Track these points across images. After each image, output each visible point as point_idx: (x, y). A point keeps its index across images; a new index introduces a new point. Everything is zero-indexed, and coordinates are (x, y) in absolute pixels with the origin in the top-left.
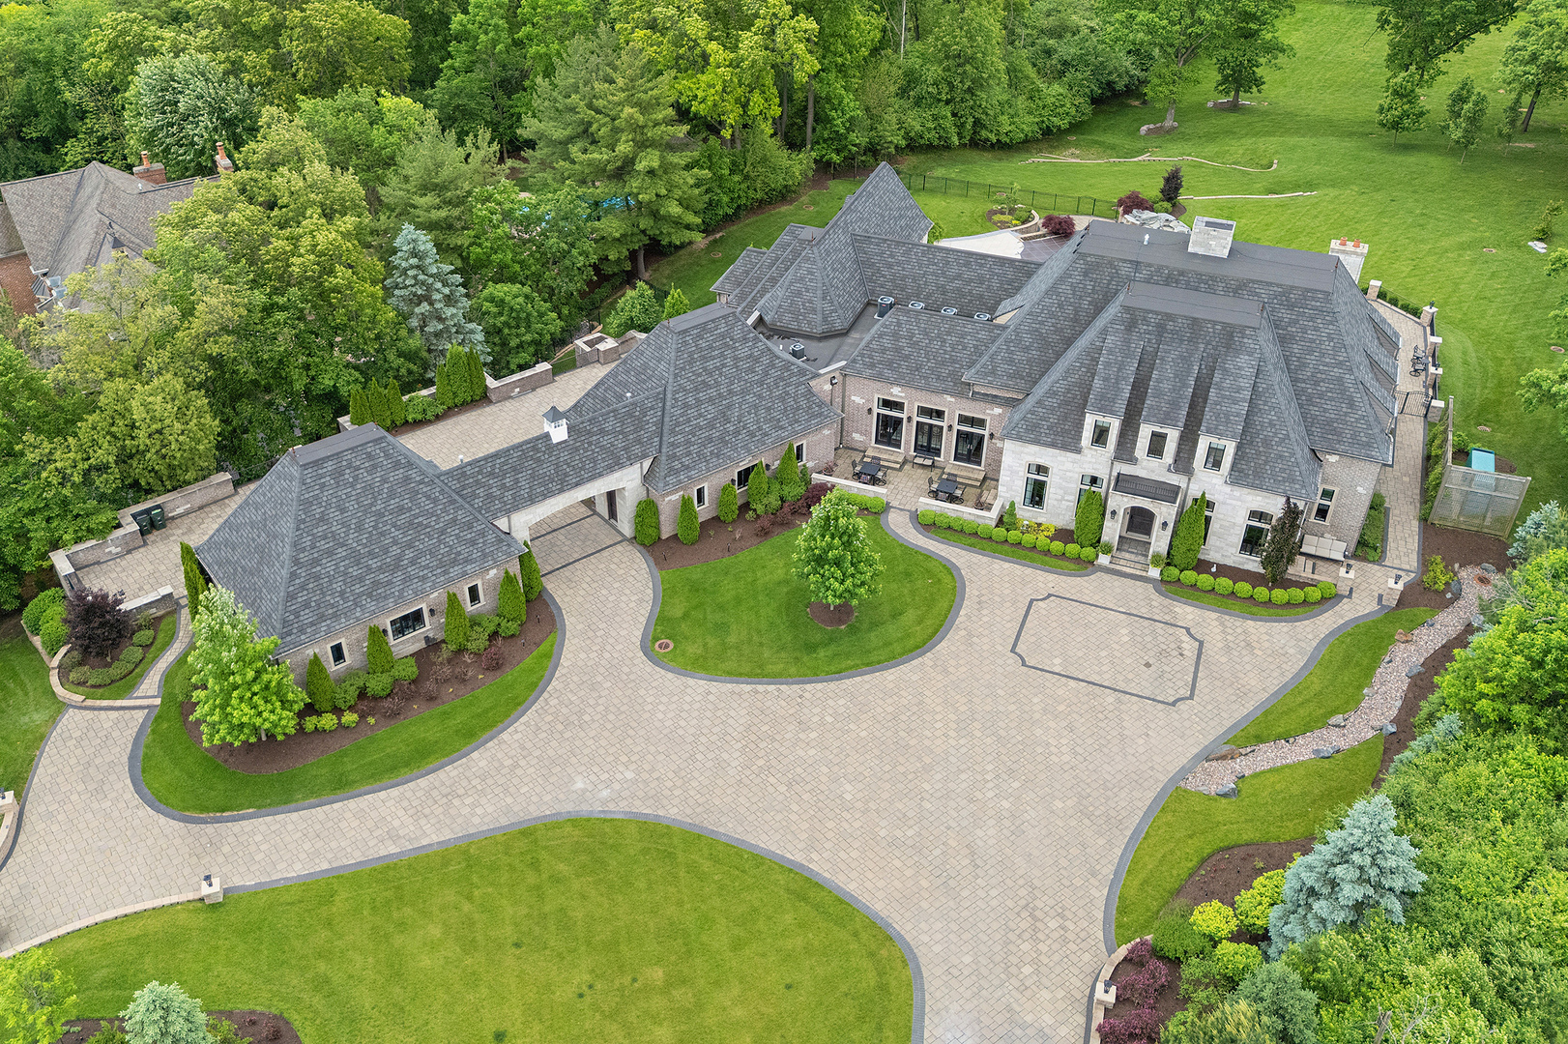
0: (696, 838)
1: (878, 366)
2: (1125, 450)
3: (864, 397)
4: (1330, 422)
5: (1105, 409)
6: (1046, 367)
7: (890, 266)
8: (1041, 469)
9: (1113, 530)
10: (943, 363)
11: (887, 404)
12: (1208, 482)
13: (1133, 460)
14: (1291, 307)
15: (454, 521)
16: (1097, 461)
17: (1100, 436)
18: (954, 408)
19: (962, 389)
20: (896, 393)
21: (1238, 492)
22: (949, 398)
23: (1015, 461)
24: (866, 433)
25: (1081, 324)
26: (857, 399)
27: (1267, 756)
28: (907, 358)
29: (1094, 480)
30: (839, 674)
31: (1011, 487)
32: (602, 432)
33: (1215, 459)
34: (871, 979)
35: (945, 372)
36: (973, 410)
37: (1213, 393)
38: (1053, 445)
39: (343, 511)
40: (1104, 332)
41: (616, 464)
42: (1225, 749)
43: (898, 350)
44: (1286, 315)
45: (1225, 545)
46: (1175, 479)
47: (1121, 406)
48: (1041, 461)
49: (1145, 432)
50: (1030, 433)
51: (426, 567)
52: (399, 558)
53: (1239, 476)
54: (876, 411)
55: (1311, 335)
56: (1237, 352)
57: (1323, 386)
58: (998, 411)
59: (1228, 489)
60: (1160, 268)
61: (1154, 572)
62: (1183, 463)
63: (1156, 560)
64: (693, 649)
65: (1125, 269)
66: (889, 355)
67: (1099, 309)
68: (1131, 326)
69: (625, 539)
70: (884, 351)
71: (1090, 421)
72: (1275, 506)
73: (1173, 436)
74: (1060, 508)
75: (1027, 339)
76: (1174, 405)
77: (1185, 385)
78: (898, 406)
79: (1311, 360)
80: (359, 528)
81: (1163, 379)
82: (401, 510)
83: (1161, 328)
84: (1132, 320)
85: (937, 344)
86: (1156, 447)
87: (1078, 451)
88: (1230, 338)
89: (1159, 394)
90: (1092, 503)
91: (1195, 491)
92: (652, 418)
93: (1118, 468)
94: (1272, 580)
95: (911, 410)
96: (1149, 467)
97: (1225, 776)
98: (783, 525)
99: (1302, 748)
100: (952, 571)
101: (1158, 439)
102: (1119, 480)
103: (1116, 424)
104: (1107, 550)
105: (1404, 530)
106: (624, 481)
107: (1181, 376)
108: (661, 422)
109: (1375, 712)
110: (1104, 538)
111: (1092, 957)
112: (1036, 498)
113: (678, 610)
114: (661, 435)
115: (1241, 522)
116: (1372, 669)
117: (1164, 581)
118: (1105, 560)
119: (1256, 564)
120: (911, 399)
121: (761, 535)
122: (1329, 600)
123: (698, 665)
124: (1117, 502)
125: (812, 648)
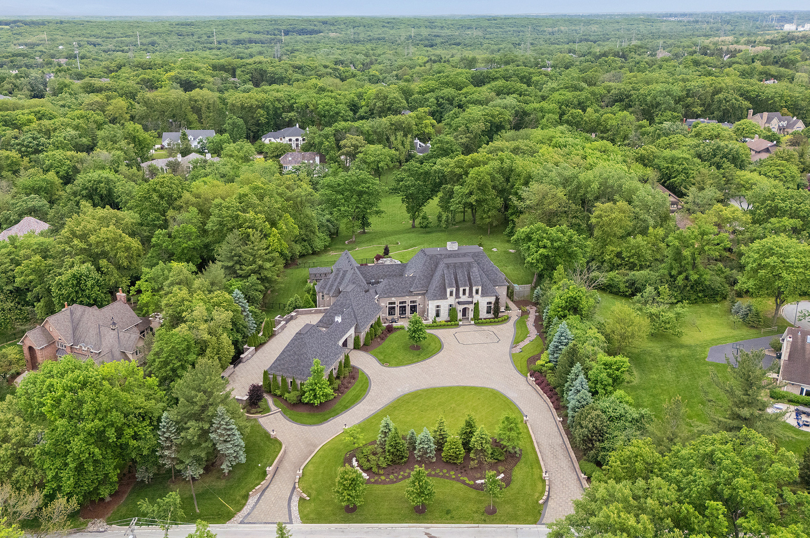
0: (434, 389)
1: (387, 293)
2: (457, 296)
3: (384, 303)
4: (494, 279)
5: (451, 286)
6: (429, 283)
8: (438, 306)
9: (460, 315)
10: (403, 289)
11: (390, 303)
12: (477, 298)
13: (460, 298)
14: (477, 256)
16: (451, 300)
17: (451, 294)
18: (408, 299)
19: (410, 293)
20: (393, 299)
21: (484, 298)
22: (407, 297)
23: (432, 306)
24: (386, 314)
25: (434, 271)
26: (383, 304)
27: (522, 345)
28: (394, 290)
29: (451, 305)
30: (429, 357)
31: (432, 313)
33: (477, 292)
34: (491, 394)
35: (405, 291)
36: (413, 299)
37: (472, 277)
38: (441, 299)
40: (442, 270)
41: (350, 328)
42: (514, 345)
43: (391, 288)
44: (477, 258)
45: (483, 314)
46: (470, 300)
47: (455, 285)
48: (438, 304)
49: (461, 289)
50: (435, 298)
53: (483, 295)
54: (388, 306)
55: (483, 261)
56: (472, 267)
57: (490, 272)
58: (420, 297)
59: (481, 298)
60: (445, 254)
61: (473, 322)
62: (471, 295)
63: (472, 319)
64: (394, 362)
65: (439, 256)
66: (389, 290)
67: (436, 266)
68: (448, 267)
69: (352, 350)
71: (448, 290)
72: (492, 299)
73: (467, 289)
74: (444, 316)
75: (422, 277)
76: (465, 282)
77: (465, 277)
78: (394, 303)
79: (485, 267)
81: (460, 277)
83: (455, 266)
84: (448, 266)
85: (400, 285)
86: (464, 293)
87: (447, 299)
88: (469, 264)
89: (461, 281)
90: (452, 311)
91: (475, 301)
92: (352, 314)
93: (457, 300)
94: (496, 316)
95: (397, 303)
96: (464, 298)
97: (517, 350)
98: (386, 336)
99: (527, 341)
100: (432, 334)
101: (464, 290)
102: (459, 303)
103: (454, 289)
104: (460, 320)
105: (512, 305)
106: (352, 332)
107: (464, 275)
108: (355, 315)
109: (533, 333)
110: (459, 318)
111: (524, 379)
112: (438, 315)
113: (382, 357)
114: (356, 318)
115: (486, 306)
116: (526, 327)
117: (475, 324)
118: (461, 323)
119: (491, 316)
120: (397, 300)
121: (383, 339)
122: (508, 318)
123: (398, 365)
124: (461, 308)
125: (419, 355)
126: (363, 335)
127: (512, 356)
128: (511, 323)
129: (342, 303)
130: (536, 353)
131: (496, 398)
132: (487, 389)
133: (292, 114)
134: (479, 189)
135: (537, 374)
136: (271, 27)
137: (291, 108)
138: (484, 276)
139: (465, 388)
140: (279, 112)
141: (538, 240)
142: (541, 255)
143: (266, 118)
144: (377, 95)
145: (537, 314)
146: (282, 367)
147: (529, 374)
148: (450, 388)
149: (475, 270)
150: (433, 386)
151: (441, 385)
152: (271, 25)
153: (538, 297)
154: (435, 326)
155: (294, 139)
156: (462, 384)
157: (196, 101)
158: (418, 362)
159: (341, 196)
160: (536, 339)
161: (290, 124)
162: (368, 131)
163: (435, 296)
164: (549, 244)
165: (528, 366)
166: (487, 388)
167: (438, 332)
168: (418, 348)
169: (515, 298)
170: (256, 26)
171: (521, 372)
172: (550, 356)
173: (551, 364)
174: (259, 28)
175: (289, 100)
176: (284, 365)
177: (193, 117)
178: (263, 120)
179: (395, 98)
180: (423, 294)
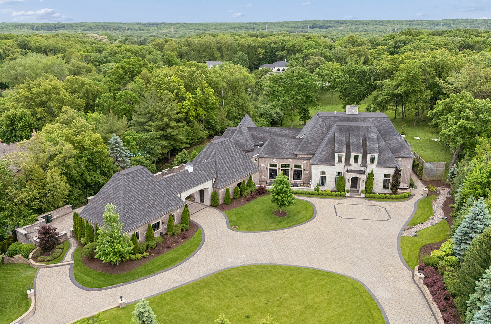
0: (275, 266)
1: (269, 154)
2: (347, 163)
3: (265, 164)
4: (397, 150)
5: (340, 151)
6: (317, 147)
7: (259, 134)
8: (323, 173)
9: (348, 186)
10: (287, 150)
11: (271, 165)
12: (371, 168)
13: (350, 165)
14: (379, 122)
15: (167, 193)
16: (340, 167)
17: (340, 160)
18: (292, 163)
19: (295, 156)
20: (275, 161)
21: (380, 169)
22: (291, 160)
23: (316, 171)
24: (266, 176)
25: (324, 134)
26: (263, 165)
27: (419, 227)
28: (276, 151)
29: (339, 173)
30: (291, 226)
31: (315, 180)
32: (201, 170)
33: (372, 160)
34: (350, 287)
35: (288, 153)
36: (298, 163)
37: (367, 143)
38: (327, 165)
39: (136, 189)
40: (334, 133)
41: (206, 180)
42: (408, 227)
43: (273, 149)
44: (378, 125)
45: (378, 187)
46: (363, 169)
47: (345, 150)
48: (323, 170)
49: (352, 156)
50: (320, 162)
51: (161, 207)
52: (153, 204)
53: (380, 165)
54: (269, 168)
55: (386, 129)
56: (370, 133)
57: (393, 141)
58: (305, 161)
59: (377, 169)
60: (342, 117)
61: (363, 195)
62: (364, 164)
63: (362, 192)
64: (245, 226)
65: (333, 119)
66: (271, 151)
67: (328, 130)
69: (207, 206)
70: (269, 149)
71: (337, 155)
72: (391, 171)
73: (360, 156)
74: (330, 184)
75: (310, 140)
76: (359, 147)
77: (360, 142)
78: (276, 165)
79: (388, 135)
80: (141, 194)
81: (353, 141)
82: (152, 189)
83: (349, 130)
84: (340, 129)
85: (284, 146)
86: (356, 161)
87: (334, 165)
88: (367, 130)
89: (354, 145)
90: (340, 179)
91: (369, 171)
92: (213, 167)
93: (346, 168)
94: (395, 192)
95: (279, 166)
96: (355, 166)
97: (412, 232)
98: (253, 198)
99: (427, 224)
100: (308, 202)
101: (356, 158)
102: (348, 171)
103: (344, 155)
104: (348, 191)
105: (417, 182)
106: (208, 185)
107: (358, 140)
108: (216, 168)
109: (439, 215)
110: (346, 189)
111: (408, 273)
112: (323, 184)
113: (234, 219)
114: (217, 172)
115: (382, 178)
116: (431, 207)
117: (366, 198)
118: (348, 194)
119: (388, 191)
120: (279, 162)
121: (249, 200)
122: (410, 196)
123: (248, 230)
124: (349, 177)
125: (280, 222)
126: (222, 192)
127: (401, 239)
128: (413, 201)
129: (207, 155)
130: (437, 240)
131: (355, 295)
132: (346, 279)
133: (284, 52)
134: (408, 81)
135: (428, 270)
136: (303, 25)
137: (283, 49)
138: (384, 143)
139: (316, 272)
140: (274, 51)
141: (460, 111)
142: (461, 127)
143: (264, 54)
144: (349, 40)
145: (449, 196)
146: (94, 211)
147: (417, 268)
148: (297, 268)
149: (373, 136)
150: (276, 262)
151: (287, 263)
152: (303, 24)
153: (453, 176)
154: (317, 193)
155: (281, 69)
156: (316, 266)
157: (220, 43)
158: (273, 230)
159: (282, 88)
160: (440, 223)
161: (281, 59)
162: (330, 56)
163: (320, 160)
164: (472, 114)
165: (419, 256)
166: (348, 278)
167: (317, 202)
168: (283, 214)
169: (425, 176)
170: (293, 24)
171: (407, 263)
172: (455, 246)
173: (453, 258)
174: (293, 25)
175: (282, 43)
176: (95, 208)
177: (217, 54)
178: (261, 56)
179: (361, 41)
180: (309, 159)
